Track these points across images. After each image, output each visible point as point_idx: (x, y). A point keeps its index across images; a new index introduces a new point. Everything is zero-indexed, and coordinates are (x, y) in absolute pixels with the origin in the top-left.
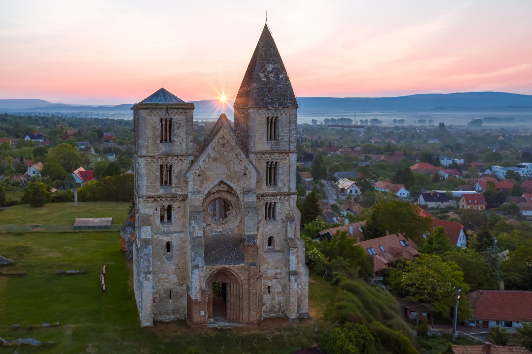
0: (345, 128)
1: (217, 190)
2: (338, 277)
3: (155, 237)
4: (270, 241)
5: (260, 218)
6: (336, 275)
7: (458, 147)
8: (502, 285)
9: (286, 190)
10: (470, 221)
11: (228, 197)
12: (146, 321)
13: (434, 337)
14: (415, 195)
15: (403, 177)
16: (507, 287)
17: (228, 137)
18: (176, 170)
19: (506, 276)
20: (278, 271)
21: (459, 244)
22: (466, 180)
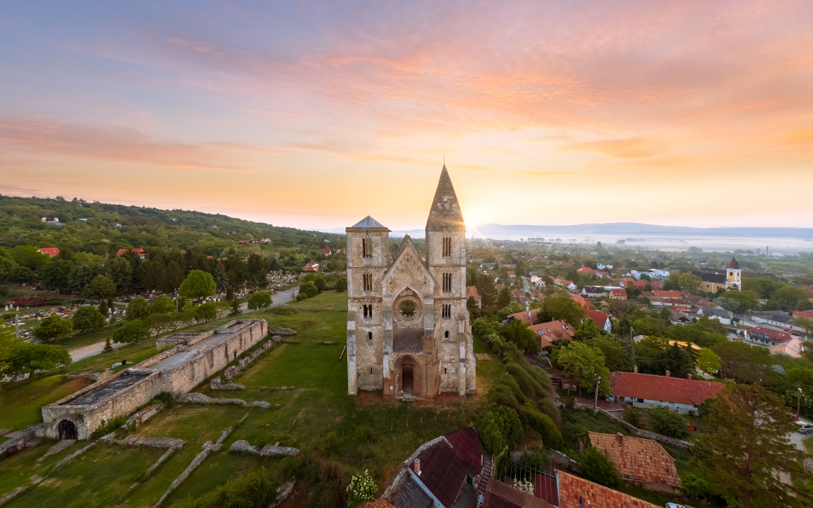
0: (540, 245)
1: (405, 294)
2: (507, 357)
3: (360, 328)
4: (447, 334)
5: (437, 317)
6: (506, 356)
7: (609, 257)
8: (636, 368)
9: (458, 295)
10: (615, 309)
11: (414, 300)
12: (352, 391)
13: (579, 410)
14: (580, 288)
15: (573, 277)
16: (641, 371)
17: (411, 253)
18: (375, 278)
19: (639, 359)
20: (453, 357)
21: (606, 328)
22: (614, 279)
